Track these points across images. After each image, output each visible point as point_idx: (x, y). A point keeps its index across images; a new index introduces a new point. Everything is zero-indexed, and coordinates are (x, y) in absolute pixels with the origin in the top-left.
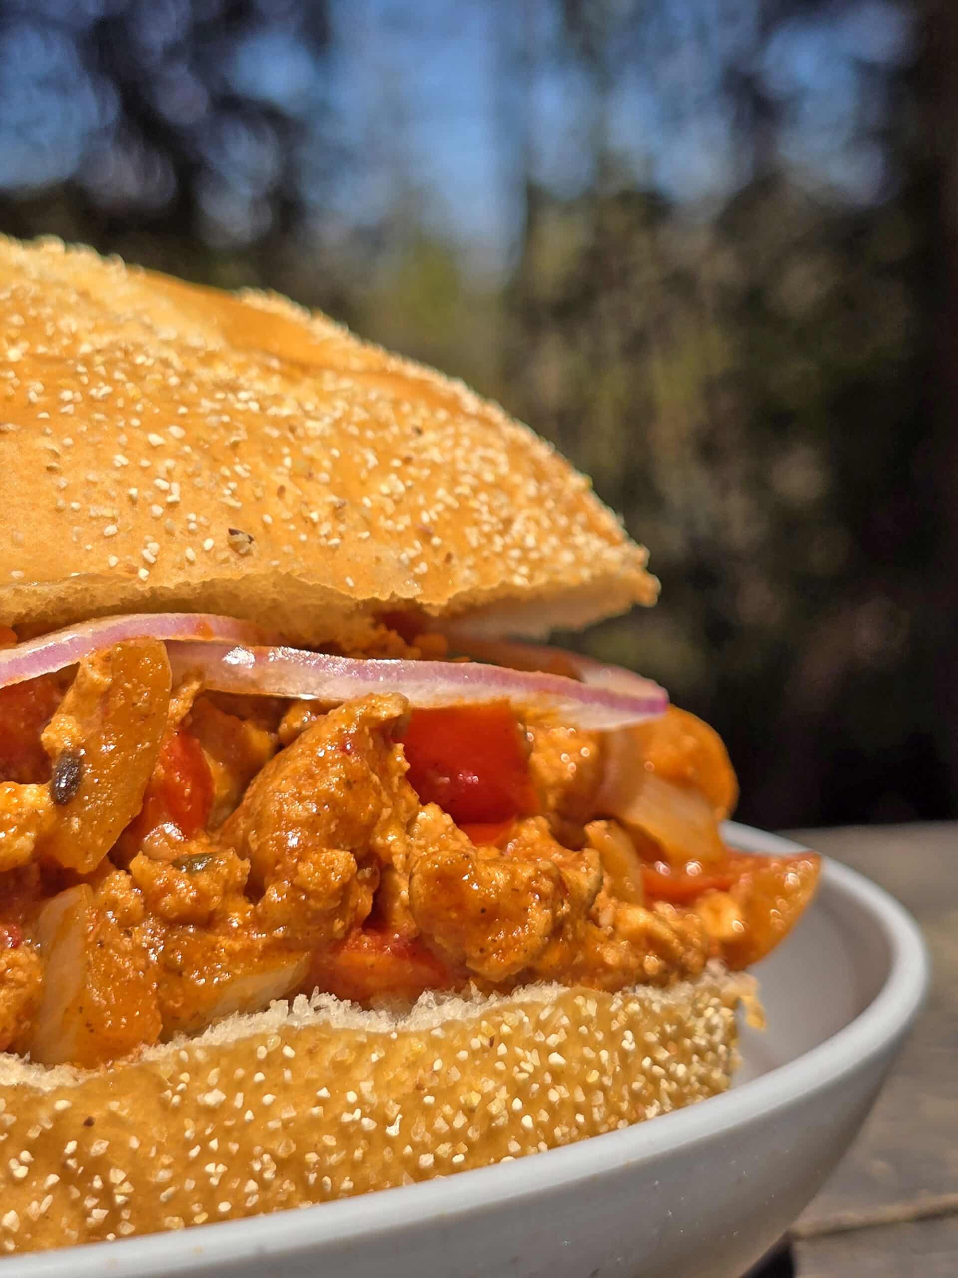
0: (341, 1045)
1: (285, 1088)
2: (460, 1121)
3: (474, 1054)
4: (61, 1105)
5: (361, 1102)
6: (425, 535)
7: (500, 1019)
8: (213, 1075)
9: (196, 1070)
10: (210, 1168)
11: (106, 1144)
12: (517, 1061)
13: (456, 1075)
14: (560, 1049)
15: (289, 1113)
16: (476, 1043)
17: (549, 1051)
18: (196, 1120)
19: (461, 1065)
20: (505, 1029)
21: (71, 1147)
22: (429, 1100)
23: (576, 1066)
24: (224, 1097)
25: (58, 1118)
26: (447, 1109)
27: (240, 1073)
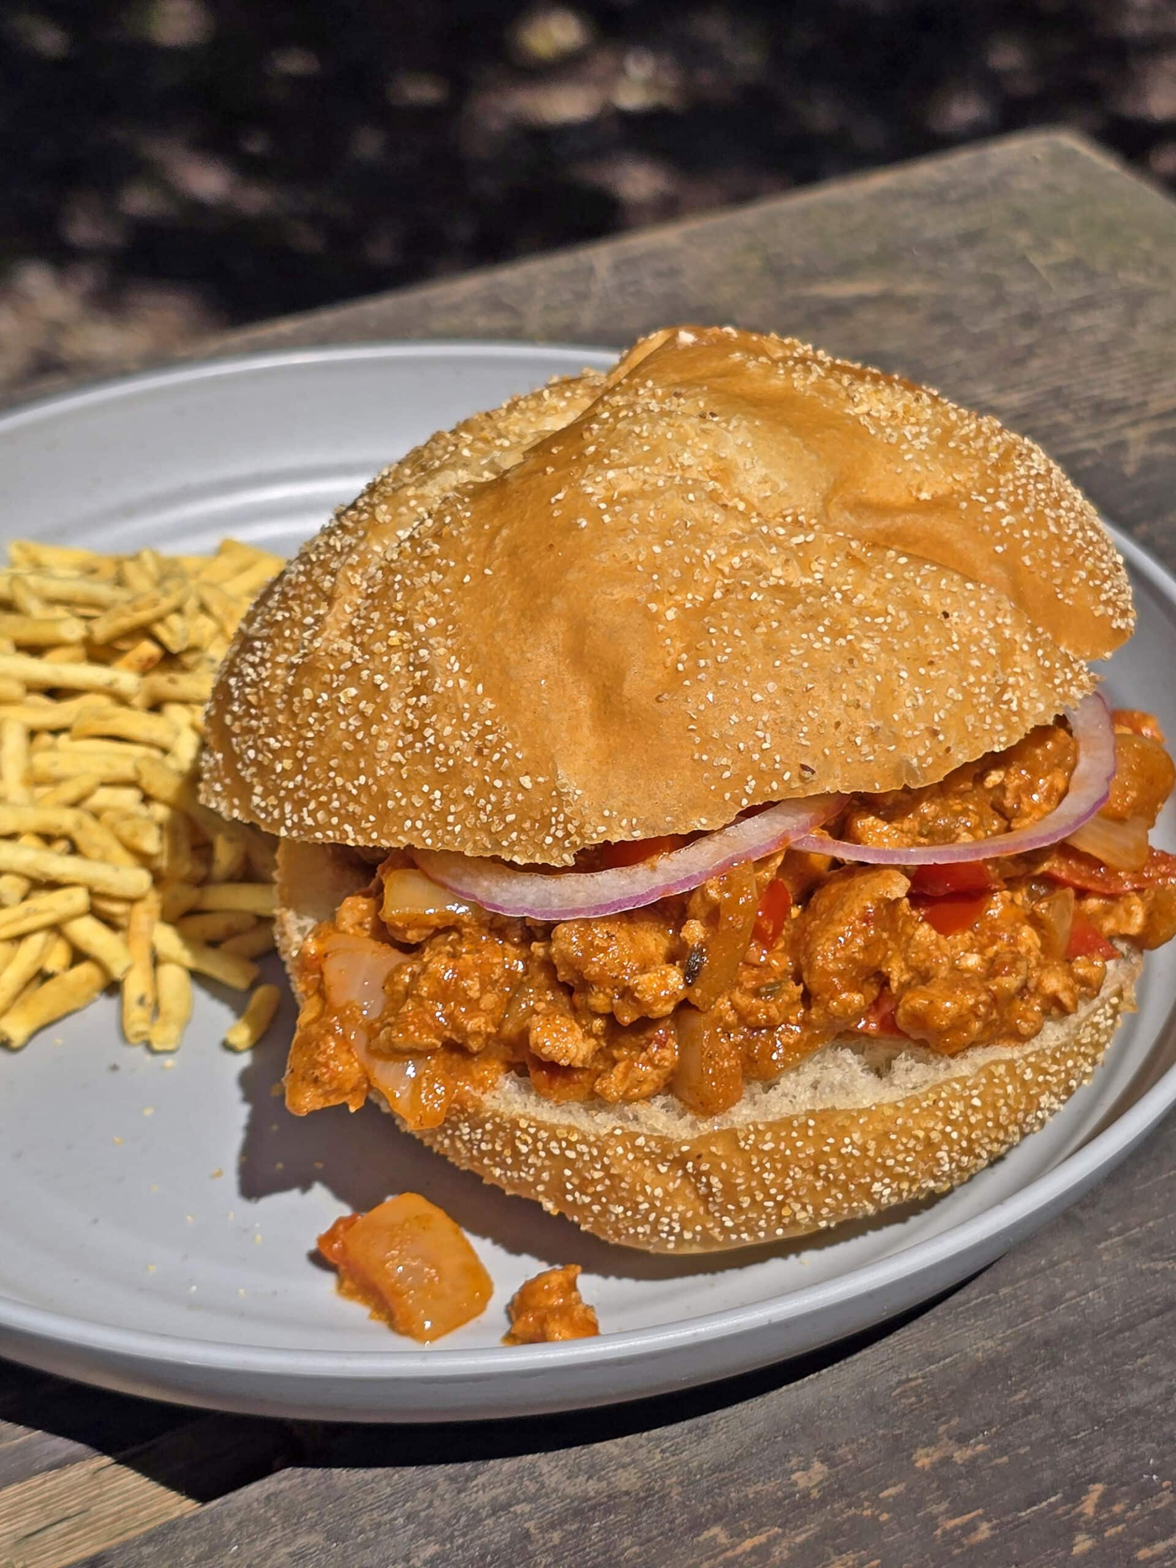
1: (809, 1139)
2: (911, 1144)
3: (923, 1110)
4: (685, 1148)
5: (852, 1143)
7: (940, 1089)
8: (768, 1136)
9: (759, 1133)
10: (766, 1176)
11: (708, 1165)
12: (950, 1109)
13: (911, 1122)
14: (978, 1096)
15: (811, 1150)
16: (924, 1104)
17: (972, 1098)
18: (758, 1156)
19: (914, 1117)
20: (943, 1094)
21: (690, 1164)
22: (893, 1137)
23: (990, 1100)
24: (774, 1146)
26: (904, 1140)
27: (783, 1133)
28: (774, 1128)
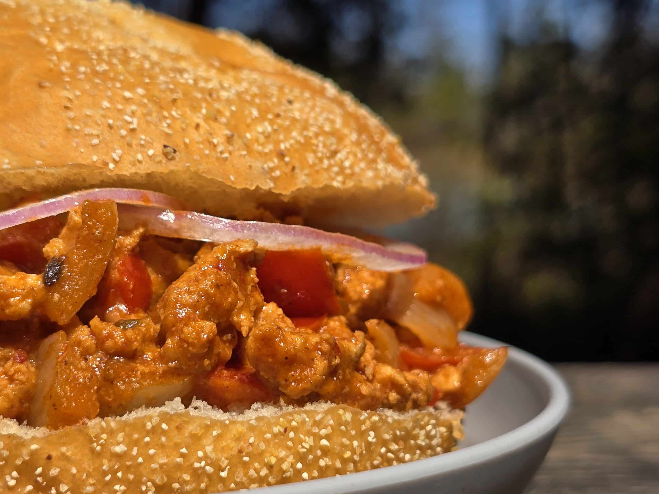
0: (195, 425)
1: (163, 446)
2: (264, 472)
3: (275, 436)
4: (34, 447)
5: (206, 457)
6: (281, 155)
7: (292, 418)
8: (120, 437)
9: (112, 433)
10: (117, 487)
11: (58, 470)
12: (301, 441)
13: (263, 446)
14: (327, 437)
15: (163, 460)
16: (276, 430)
17: (321, 438)
18: (110, 461)
19: (267, 441)
20: (294, 423)
21: (39, 470)
22: (246, 459)
23: (337, 448)
24: (126, 449)
25: (33, 454)
26: (257, 465)
27: (136, 436)
28: (127, 429)
